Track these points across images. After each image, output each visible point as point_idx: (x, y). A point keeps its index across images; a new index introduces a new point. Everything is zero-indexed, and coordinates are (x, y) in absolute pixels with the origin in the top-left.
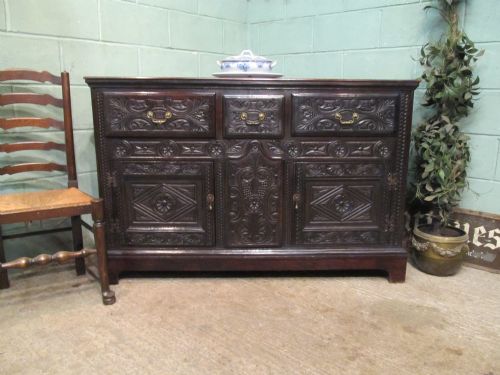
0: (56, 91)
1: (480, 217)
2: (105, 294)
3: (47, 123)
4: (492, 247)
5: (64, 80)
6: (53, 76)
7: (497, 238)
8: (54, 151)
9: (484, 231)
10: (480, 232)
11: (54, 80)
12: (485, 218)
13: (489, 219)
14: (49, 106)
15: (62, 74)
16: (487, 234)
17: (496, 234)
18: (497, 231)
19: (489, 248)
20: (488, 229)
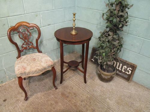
1: (126, 63)
4: (128, 73)
7: (130, 71)
9: (126, 67)
10: (125, 68)
13: (128, 64)
16: (127, 69)
17: (129, 69)
19: (126, 73)
20: (127, 67)
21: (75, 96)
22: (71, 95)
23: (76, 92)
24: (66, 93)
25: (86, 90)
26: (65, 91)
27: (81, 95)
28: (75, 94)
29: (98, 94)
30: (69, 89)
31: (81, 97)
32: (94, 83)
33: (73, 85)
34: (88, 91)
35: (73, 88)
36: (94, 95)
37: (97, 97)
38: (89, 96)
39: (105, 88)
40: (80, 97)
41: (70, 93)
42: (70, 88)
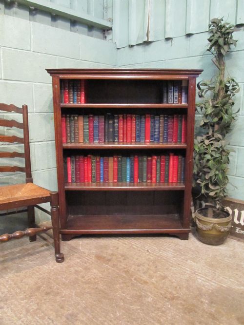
0: (19, 117)
2: (57, 256)
3: (13, 139)
5: (24, 110)
6: (17, 108)
8: (17, 158)
11: (17, 110)
14: (14, 127)
15: (23, 106)
22: (115, 257)
23: (126, 252)
24: (105, 255)
26: (102, 252)
28: (123, 256)
29: (170, 255)
30: (112, 250)
31: (137, 259)
37: (169, 259)
39: (182, 246)
41: (112, 255)
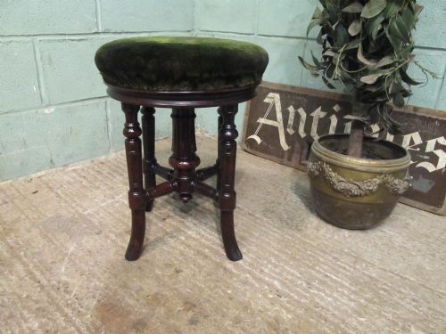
1: (415, 116)
4: (430, 168)
7: (439, 153)
9: (418, 140)
10: (412, 142)
12: (423, 118)
13: (430, 120)
16: (423, 146)
17: (438, 146)
18: (442, 140)
19: (424, 170)
20: (425, 138)
21: (193, 322)
22: (162, 310)
23: (201, 290)
24: (131, 302)
25: (260, 280)
26: (125, 286)
27: (234, 312)
28: (189, 305)
29: (345, 301)
30: (157, 278)
31: (237, 321)
32: (305, 243)
33: (182, 253)
34: (276, 283)
35: (178, 271)
36: (317, 305)
37: (343, 322)
38: (286, 316)
39: (373, 265)
40: (228, 323)
41: (156, 299)
42: (158, 272)
